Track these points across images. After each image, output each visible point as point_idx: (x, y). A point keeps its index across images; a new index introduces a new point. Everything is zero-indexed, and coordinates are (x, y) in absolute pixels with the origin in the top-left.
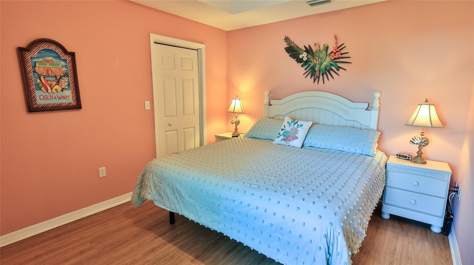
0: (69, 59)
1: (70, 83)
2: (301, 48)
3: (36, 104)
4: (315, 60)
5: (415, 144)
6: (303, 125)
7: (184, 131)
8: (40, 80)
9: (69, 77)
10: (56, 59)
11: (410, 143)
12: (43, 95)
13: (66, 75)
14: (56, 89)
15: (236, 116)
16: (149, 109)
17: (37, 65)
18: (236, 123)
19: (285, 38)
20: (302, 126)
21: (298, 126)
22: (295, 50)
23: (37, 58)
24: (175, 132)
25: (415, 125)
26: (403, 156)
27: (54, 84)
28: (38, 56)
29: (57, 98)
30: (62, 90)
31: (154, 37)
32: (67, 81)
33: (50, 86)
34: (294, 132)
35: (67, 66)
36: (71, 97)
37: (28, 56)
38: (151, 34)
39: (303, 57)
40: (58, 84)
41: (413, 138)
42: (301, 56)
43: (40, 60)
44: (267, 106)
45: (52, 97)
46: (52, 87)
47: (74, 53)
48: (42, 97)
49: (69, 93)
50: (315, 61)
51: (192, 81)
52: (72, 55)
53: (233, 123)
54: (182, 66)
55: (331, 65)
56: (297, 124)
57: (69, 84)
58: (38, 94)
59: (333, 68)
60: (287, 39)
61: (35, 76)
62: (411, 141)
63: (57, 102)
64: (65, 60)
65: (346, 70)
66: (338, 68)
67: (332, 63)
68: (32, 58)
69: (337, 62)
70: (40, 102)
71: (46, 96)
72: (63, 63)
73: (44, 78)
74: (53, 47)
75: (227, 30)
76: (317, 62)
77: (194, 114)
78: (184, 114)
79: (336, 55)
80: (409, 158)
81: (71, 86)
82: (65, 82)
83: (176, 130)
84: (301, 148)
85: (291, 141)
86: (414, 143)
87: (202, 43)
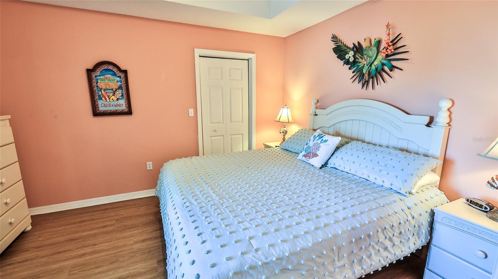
0: (122, 75)
1: (124, 94)
2: (349, 46)
3: (99, 110)
4: (364, 60)
5: (495, 187)
6: (328, 140)
7: (231, 138)
8: (101, 92)
9: (122, 90)
10: (113, 76)
11: (487, 185)
12: (103, 103)
13: (120, 88)
14: (113, 99)
15: (284, 126)
16: (193, 116)
17: (99, 81)
18: (283, 132)
19: (333, 36)
20: (326, 141)
21: (321, 141)
22: (343, 49)
23: (100, 76)
24: (222, 137)
25: (490, 157)
26: (477, 204)
27: (111, 95)
28: (100, 74)
29: (114, 106)
30: (118, 99)
31: (198, 52)
32: (121, 92)
33: (109, 97)
34: (315, 148)
35: (121, 81)
36: (124, 105)
37: (94, 75)
38: (195, 49)
39: (350, 57)
40: (114, 95)
41: (492, 179)
42: (347, 57)
43: (102, 77)
44: (313, 116)
45: (110, 105)
46: (110, 97)
47: (127, 70)
48: (103, 105)
49: (123, 102)
50: (363, 62)
51: (241, 90)
52: (125, 72)
53: (281, 133)
54: (230, 76)
55: (383, 65)
56: (322, 139)
57: (122, 95)
58: (100, 102)
59: (386, 68)
60: (335, 38)
61: (98, 89)
62: (488, 182)
63: (113, 109)
64: (120, 77)
65: (402, 70)
66: (392, 68)
67: (385, 62)
68: (96, 76)
69: (390, 60)
70: (102, 109)
71: (106, 104)
72: (118, 79)
73: (104, 91)
74: (111, 67)
75: (285, 37)
76: (365, 62)
77: (243, 122)
78: (231, 121)
79: (388, 50)
80: (486, 208)
81: (124, 97)
82: (119, 93)
83: (222, 136)
84: (320, 168)
85: (310, 158)
86: (492, 186)
87: (253, 53)
